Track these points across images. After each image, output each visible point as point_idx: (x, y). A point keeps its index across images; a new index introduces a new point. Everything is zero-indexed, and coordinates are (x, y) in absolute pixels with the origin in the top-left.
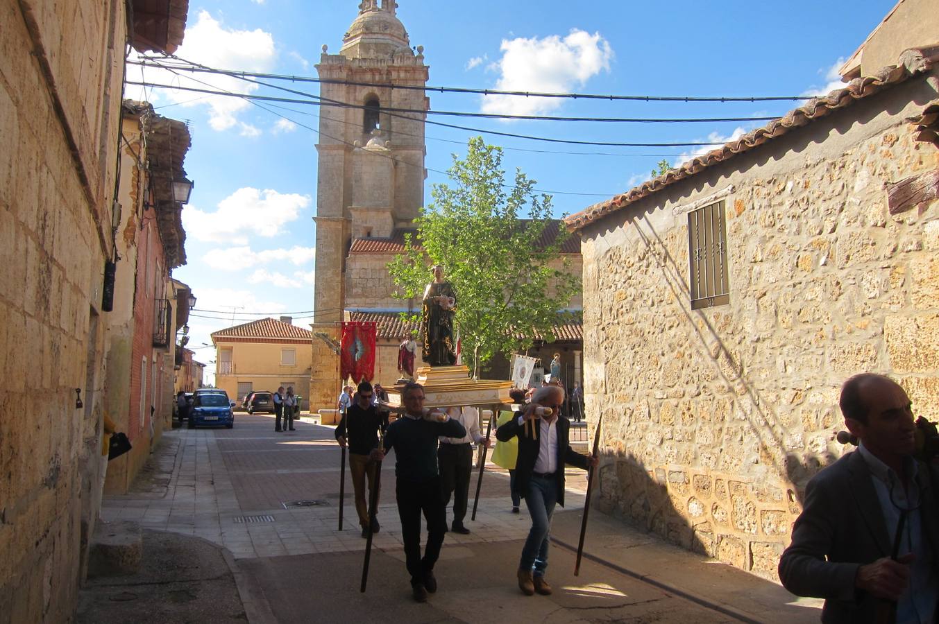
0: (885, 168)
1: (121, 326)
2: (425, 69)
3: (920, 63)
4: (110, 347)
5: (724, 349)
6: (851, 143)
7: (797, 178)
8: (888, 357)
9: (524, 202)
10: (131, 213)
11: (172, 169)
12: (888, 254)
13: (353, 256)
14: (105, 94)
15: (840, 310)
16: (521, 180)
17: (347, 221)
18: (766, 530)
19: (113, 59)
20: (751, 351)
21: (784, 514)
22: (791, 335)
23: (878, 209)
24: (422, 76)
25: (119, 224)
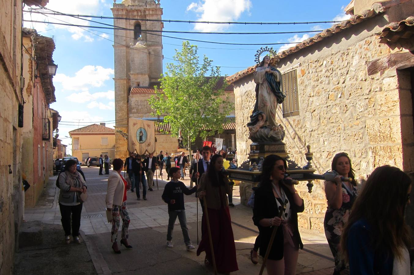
0: (366, 55)
1: (28, 132)
2: (161, 10)
3: (381, 9)
4: (23, 142)
5: (298, 135)
6: (351, 44)
7: (328, 59)
8: (367, 137)
9: (208, 70)
10: (29, 80)
11: (47, 59)
12: (367, 93)
13: (132, 95)
14: (14, 28)
15: (347, 117)
16: (206, 60)
17: (129, 79)
18: (317, 212)
19: (17, 11)
20: (309, 135)
21: (324, 205)
22: (326, 128)
23: (363, 73)
24: (160, 13)
25: (24, 86)
